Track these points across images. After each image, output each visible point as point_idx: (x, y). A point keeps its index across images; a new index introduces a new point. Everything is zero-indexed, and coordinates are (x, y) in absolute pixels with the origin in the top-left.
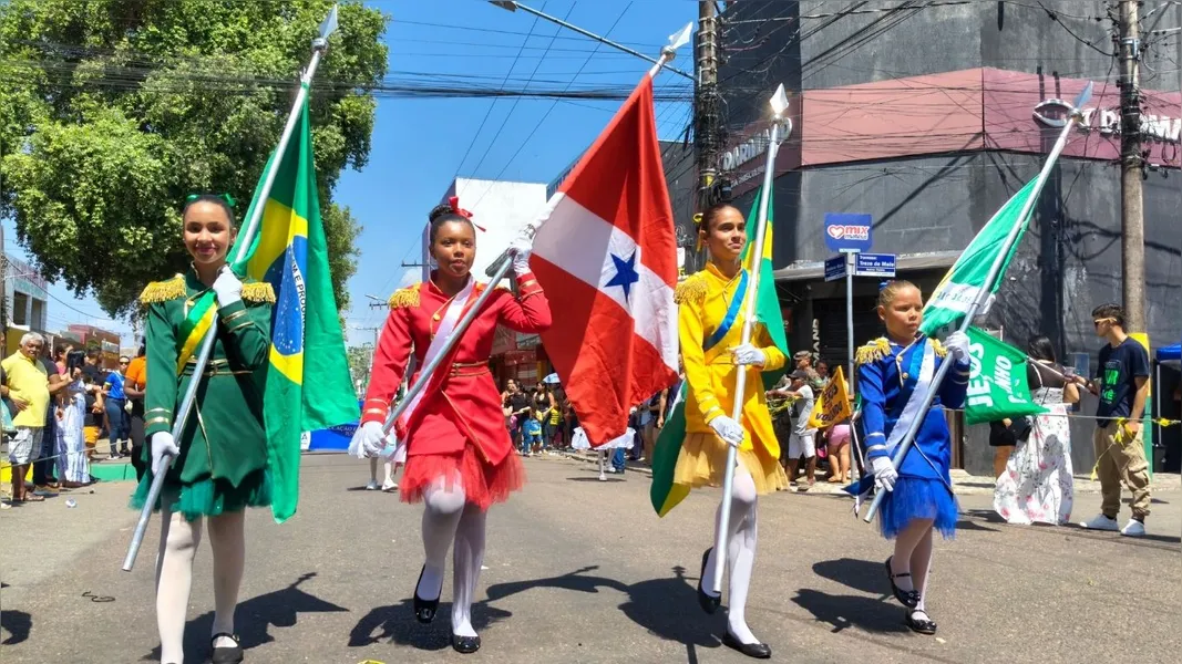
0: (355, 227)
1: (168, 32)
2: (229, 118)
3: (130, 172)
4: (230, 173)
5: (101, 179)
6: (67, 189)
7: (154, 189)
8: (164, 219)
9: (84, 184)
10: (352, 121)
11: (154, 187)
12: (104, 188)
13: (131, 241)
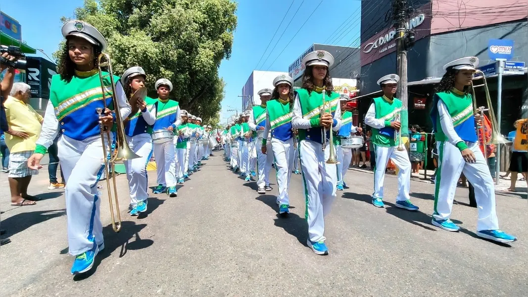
0: (224, 83)
1: (160, 3)
2: (183, 33)
3: (147, 53)
4: (184, 56)
5: (136, 56)
6: (124, 59)
7: (156, 60)
8: (160, 72)
9: (130, 58)
10: (225, 41)
11: (156, 59)
12: (137, 59)
13: (148, 80)
